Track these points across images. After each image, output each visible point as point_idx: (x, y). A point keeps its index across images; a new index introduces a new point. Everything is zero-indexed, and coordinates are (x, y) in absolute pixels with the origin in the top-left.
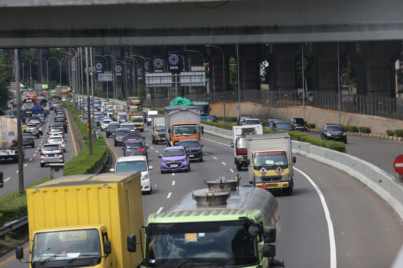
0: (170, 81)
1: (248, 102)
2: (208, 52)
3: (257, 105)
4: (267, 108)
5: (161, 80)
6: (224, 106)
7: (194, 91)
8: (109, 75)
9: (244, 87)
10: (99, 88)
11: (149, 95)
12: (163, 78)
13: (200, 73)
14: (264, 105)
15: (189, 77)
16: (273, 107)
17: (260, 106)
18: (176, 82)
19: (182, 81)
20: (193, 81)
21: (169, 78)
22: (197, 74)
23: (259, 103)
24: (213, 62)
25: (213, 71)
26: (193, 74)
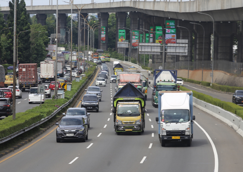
0: (159, 50)
1: (220, 71)
2: (194, 28)
3: (226, 73)
4: (233, 76)
5: (151, 48)
6: (203, 73)
7: (183, 59)
8: (126, 43)
9: (219, 58)
10: (121, 53)
11: (150, 60)
12: (153, 47)
13: (184, 45)
14: (232, 74)
15: (174, 48)
16: (238, 76)
17: (228, 74)
18: (164, 51)
19: (169, 50)
20: (178, 51)
21: (158, 47)
22: (181, 45)
23: (228, 72)
24: (198, 36)
25: (197, 44)
26: (178, 45)
